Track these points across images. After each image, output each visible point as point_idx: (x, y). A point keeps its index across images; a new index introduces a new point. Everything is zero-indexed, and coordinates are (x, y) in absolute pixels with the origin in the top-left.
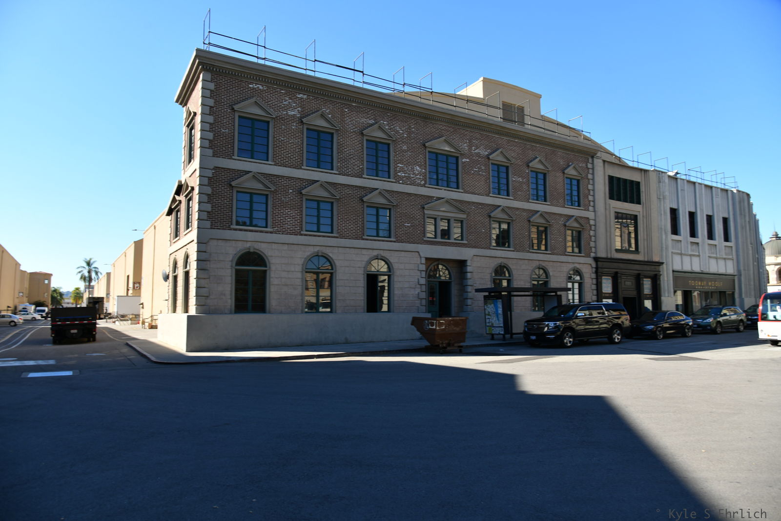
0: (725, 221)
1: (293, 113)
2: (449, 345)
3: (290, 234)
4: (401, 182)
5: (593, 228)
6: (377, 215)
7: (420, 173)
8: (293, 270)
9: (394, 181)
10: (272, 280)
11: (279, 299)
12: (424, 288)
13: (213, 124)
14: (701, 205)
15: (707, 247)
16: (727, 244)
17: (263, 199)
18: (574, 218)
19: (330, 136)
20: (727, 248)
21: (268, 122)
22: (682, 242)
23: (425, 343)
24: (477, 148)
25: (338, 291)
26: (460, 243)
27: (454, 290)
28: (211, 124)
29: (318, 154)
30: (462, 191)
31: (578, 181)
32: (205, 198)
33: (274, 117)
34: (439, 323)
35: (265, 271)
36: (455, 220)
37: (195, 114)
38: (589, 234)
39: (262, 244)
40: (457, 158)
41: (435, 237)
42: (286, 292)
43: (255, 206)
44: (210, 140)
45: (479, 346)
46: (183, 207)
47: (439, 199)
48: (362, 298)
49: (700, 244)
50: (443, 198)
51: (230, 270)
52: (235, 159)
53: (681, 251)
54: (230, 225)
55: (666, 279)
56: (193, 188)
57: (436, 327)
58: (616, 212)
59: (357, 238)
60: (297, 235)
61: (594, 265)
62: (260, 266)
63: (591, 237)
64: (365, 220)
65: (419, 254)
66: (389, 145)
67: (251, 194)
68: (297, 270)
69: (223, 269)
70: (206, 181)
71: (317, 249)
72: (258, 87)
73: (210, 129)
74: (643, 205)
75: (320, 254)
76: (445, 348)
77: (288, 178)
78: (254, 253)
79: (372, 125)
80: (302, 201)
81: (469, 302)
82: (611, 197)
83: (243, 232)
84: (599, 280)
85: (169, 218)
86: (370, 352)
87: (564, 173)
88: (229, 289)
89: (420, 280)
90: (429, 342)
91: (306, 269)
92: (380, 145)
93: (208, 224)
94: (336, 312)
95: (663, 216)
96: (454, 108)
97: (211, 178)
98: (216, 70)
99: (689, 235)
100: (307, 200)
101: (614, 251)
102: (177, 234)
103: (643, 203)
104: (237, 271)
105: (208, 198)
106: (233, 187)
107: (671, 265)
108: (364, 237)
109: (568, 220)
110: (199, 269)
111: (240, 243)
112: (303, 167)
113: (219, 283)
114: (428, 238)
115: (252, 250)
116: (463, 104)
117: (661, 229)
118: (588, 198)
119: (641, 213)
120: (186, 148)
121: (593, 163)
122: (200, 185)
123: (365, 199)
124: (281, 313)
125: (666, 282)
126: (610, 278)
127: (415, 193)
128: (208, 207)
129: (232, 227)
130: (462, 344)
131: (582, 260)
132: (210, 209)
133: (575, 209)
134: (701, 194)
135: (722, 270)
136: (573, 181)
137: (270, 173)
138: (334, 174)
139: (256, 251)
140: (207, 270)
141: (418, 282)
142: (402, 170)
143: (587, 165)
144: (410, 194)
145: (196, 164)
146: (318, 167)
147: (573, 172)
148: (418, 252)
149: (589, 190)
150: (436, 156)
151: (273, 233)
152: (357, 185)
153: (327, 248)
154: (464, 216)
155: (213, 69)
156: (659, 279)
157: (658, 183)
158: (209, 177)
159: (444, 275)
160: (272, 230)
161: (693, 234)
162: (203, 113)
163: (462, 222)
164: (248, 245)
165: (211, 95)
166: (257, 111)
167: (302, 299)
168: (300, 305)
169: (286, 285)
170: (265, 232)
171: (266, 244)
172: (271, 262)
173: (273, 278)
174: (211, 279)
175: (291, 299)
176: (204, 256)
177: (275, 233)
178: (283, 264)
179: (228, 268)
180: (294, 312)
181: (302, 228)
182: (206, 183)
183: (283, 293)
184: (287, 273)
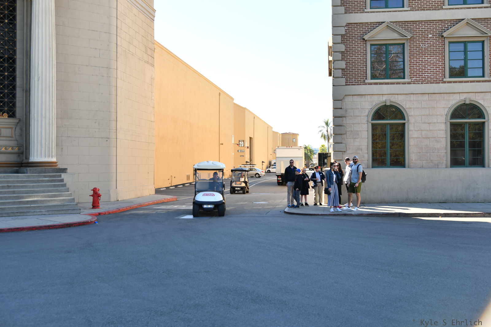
3: (430, 83)
8: (435, 121)
10: (410, 133)
11: (419, 153)
17: (399, 49)
35: (404, 124)
39: (399, 96)
42: (427, 145)
51: (366, 125)
52: (368, 12)
54: (365, 80)
60: (439, 83)
62: (398, 119)
68: (438, 122)
69: (359, 124)
70: (339, 39)
71: (463, 97)
75: (467, 103)
77: (426, 21)
78: (391, 106)
80: (444, 45)
83: (378, 86)
88: (366, 144)
93: (343, 81)
94: (489, 167)
97: (344, 35)
100: (450, 42)
104: (373, 125)
105: (342, 55)
106: (366, 41)
111: (376, 97)
112: (444, 7)
113: (356, 138)
115: (388, 104)
124: (422, 167)
128: (343, 65)
129: (366, 81)
137: (406, 20)
138: (485, 7)
139: (392, 104)
140: (343, 126)
146: (464, 3)
151: (411, 83)
158: (342, 35)
160: (410, 80)
164: (384, 98)
167: (446, 153)
168: (445, 159)
169: (427, 138)
170: (402, 84)
171: (403, 96)
172: (410, 114)
173: (412, 130)
174: (347, 134)
175: (433, 153)
176: (339, 113)
177: (413, 83)
178: (424, 115)
179: (364, 123)
180: (437, 166)
181: (445, 75)
182: (340, 41)
183: (423, 146)
184: (428, 125)
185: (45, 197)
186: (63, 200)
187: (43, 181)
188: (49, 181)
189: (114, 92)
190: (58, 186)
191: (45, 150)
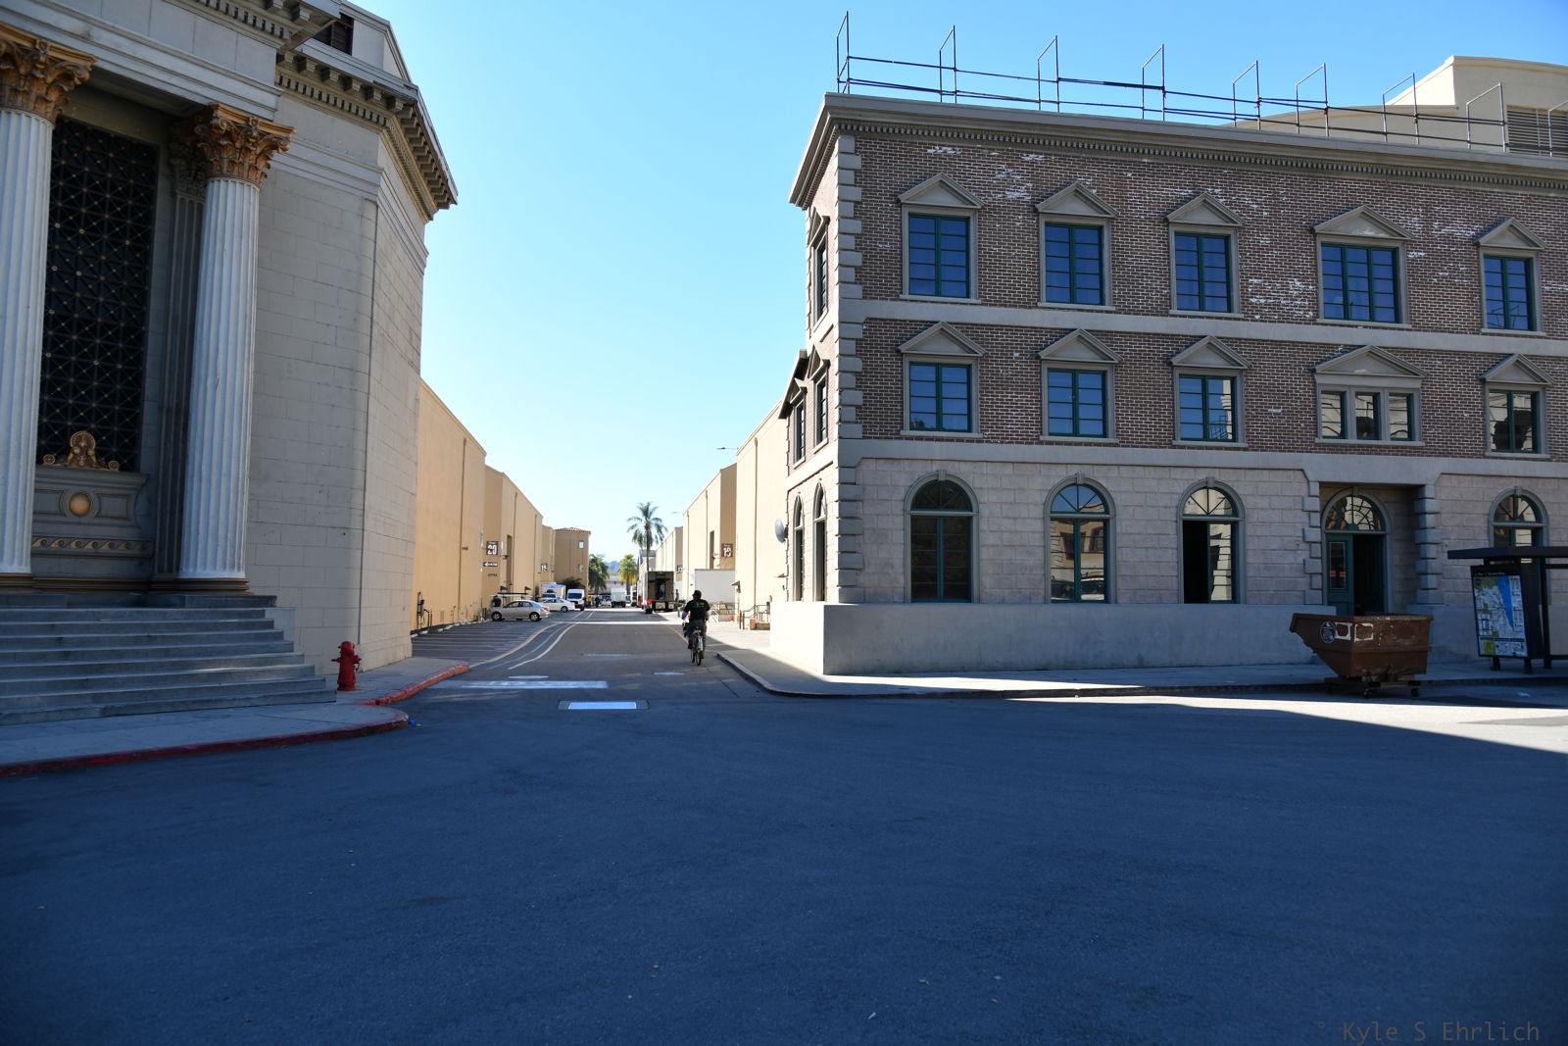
1: (1017, 194)
2: (1385, 677)
3: (1017, 443)
4: (1257, 317)
6: (1205, 394)
7: (1303, 295)
8: (1026, 515)
9: (1242, 316)
10: (982, 535)
11: (998, 574)
12: (1317, 550)
13: (862, 234)
17: (962, 375)
19: (1096, 232)
21: (967, 219)
23: (1325, 672)
24: (1445, 222)
25: (1119, 557)
26: (1402, 447)
27: (1393, 556)
28: (857, 236)
29: (1072, 274)
30: (1410, 327)
32: (852, 381)
33: (979, 207)
34: (1360, 626)
35: (970, 518)
36: (1391, 395)
37: (828, 220)
39: (962, 465)
40: (1394, 252)
41: (1343, 435)
42: (1011, 559)
43: (946, 390)
44: (856, 268)
45: (1463, 683)
46: (810, 400)
47: (1352, 348)
48: (1176, 574)
50: (1360, 347)
51: (902, 517)
52: (906, 300)
54: (899, 431)
56: (828, 364)
57: (1352, 636)
59: (1159, 446)
60: (1032, 443)
62: (958, 508)
64: (1177, 408)
65: (1305, 475)
66: (1227, 238)
67: (938, 366)
68: (1031, 516)
69: (888, 515)
70: (852, 346)
71: (1073, 471)
72: (945, 152)
73: (856, 245)
75: (1080, 482)
76: (1377, 684)
77: (1010, 328)
78: (948, 483)
79: (1187, 199)
80: (1040, 373)
81: (1432, 581)
83: (925, 443)
85: (785, 422)
86: (1195, 687)
88: (901, 556)
89: (1306, 533)
90: (1335, 670)
91: (1052, 512)
92: (1205, 240)
93: (857, 430)
94: (1116, 602)
96: (1382, 139)
97: (862, 340)
98: (864, 129)
100: (1050, 370)
102: (799, 451)
104: (914, 519)
105: (857, 379)
106: (902, 355)
108: (1174, 443)
110: (844, 517)
111: (919, 464)
112: (1039, 304)
113: (882, 544)
114: (1325, 437)
115: (942, 478)
116: (1408, 126)
120: (812, 287)
122: (841, 355)
123: (1175, 361)
124: (1003, 602)
127: (1291, 340)
128: (858, 397)
129: (902, 433)
130: (1418, 677)
132: (860, 401)
137: (974, 322)
138: (1107, 312)
139: (948, 479)
140: (858, 518)
141: (1304, 537)
142: (1259, 290)
144: (1279, 343)
145: (832, 315)
146: (1072, 301)
148: (1302, 470)
150: (1341, 252)
151: (983, 442)
152: (1159, 331)
153: (1095, 467)
154: (1417, 384)
155: (858, 129)
158: (857, 340)
159: (1365, 521)
160: (981, 436)
162: (841, 217)
163: (1409, 398)
164: (935, 467)
165: (856, 179)
166: (944, 199)
167: (1044, 575)
168: (1042, 586)
169: (1010, 546)
170: (967, 441)
171: (969, 464)
172: (981, 499)
173: (985, 531)
174: (866, 535)
175: (1023, 574)
176: (852, 491)
177: (987, 442)
178: (1006, 503)
179: (897, 515)
180: (1028, 600)
181: (1041, 429)
182: (853, 351)
183: (1005, 562)
184: (1012, 521)
185: (244, 663)
186: (290, 670)
187: (226, 626)
188: (240, 626)
189: (362, 426)
190: (265, 637)
191: (225, 553)
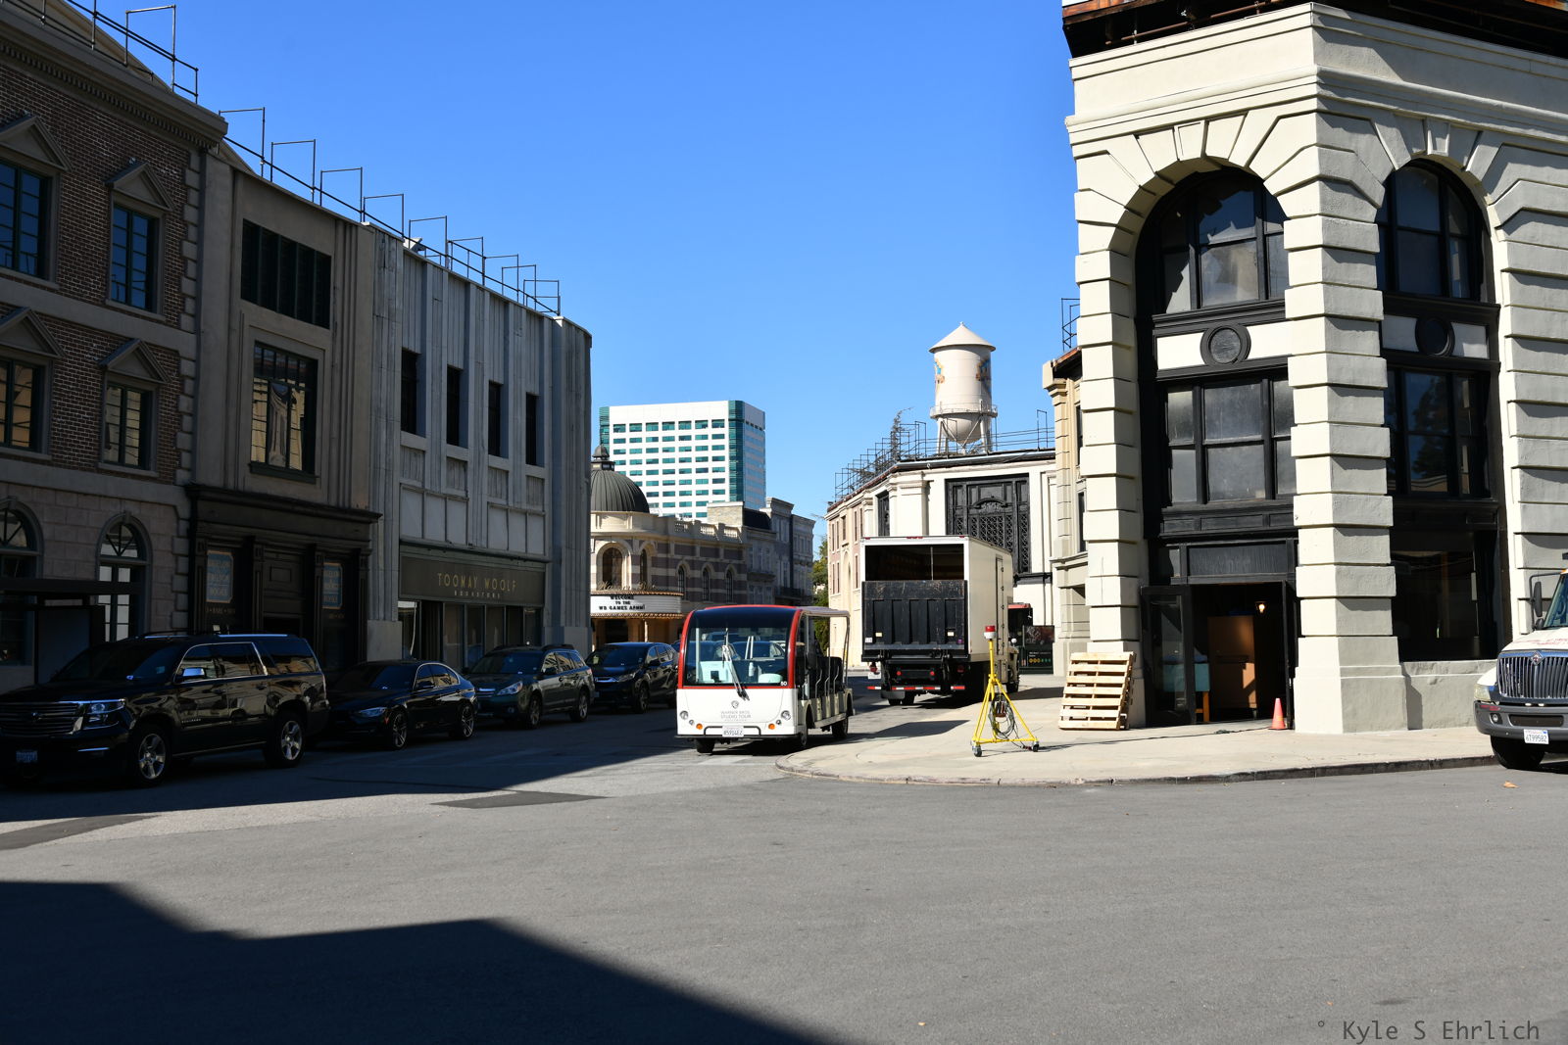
0: (532, 402)
5: (189, 385)
14: (479, 350)
15: (486, 477)
16: (534, 471)
18: (134, 346)
20: (531, 483)
22: (428, 456)
31: (152, 224)
38: (177, 407)
49: (470, 466)
53: (423, 483)
55: (381, 566)
58: (258, 343)
61: (184, 511)
63: (181, 415)
74: (335, 331)
82: (248, 294)
84: (198, 562)
87: (110, 188)
95: (384, 370)
99: (444, 437)
101: (248, 468)
103: (336, 324)
107: (396, 523)
109: (113, 352)
117: (379, 409)
118: (180, 285)
119: (328, 354)
121: (201, 172)
125: (381, 572)
126: (229, 554)
131: (150, 491)
133: (137, 316)
134: (481, 319)
135: (517, 548)
136: (136, 219)
143: (183, 175)
147: (140, 192)
149: (185, 260)
156: (366, 563)
157: (380, 269)
161: (455, 435)
